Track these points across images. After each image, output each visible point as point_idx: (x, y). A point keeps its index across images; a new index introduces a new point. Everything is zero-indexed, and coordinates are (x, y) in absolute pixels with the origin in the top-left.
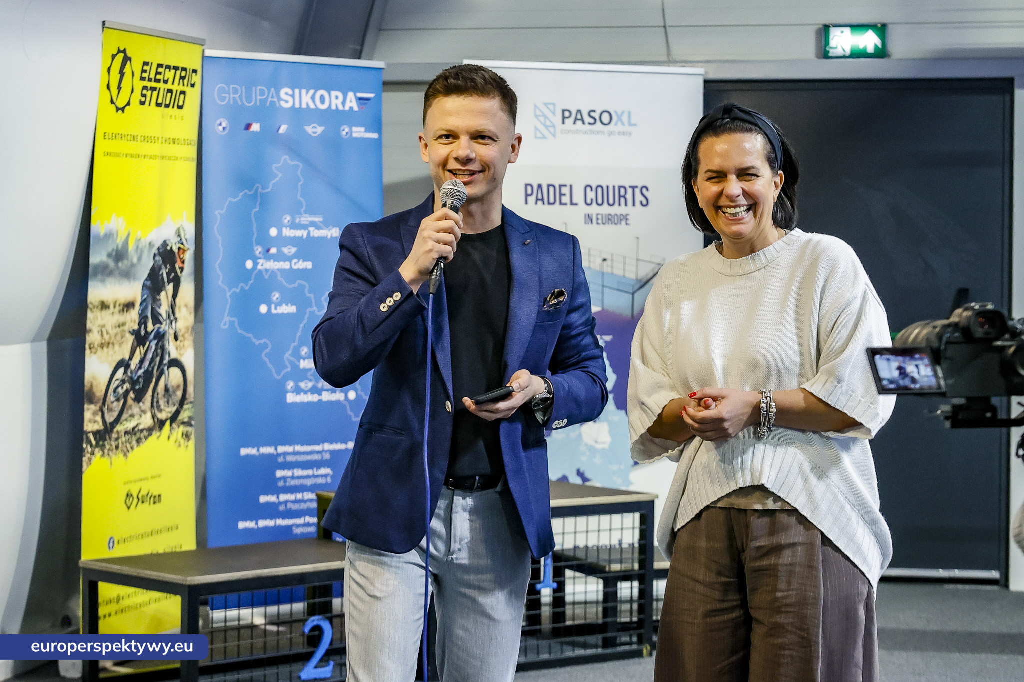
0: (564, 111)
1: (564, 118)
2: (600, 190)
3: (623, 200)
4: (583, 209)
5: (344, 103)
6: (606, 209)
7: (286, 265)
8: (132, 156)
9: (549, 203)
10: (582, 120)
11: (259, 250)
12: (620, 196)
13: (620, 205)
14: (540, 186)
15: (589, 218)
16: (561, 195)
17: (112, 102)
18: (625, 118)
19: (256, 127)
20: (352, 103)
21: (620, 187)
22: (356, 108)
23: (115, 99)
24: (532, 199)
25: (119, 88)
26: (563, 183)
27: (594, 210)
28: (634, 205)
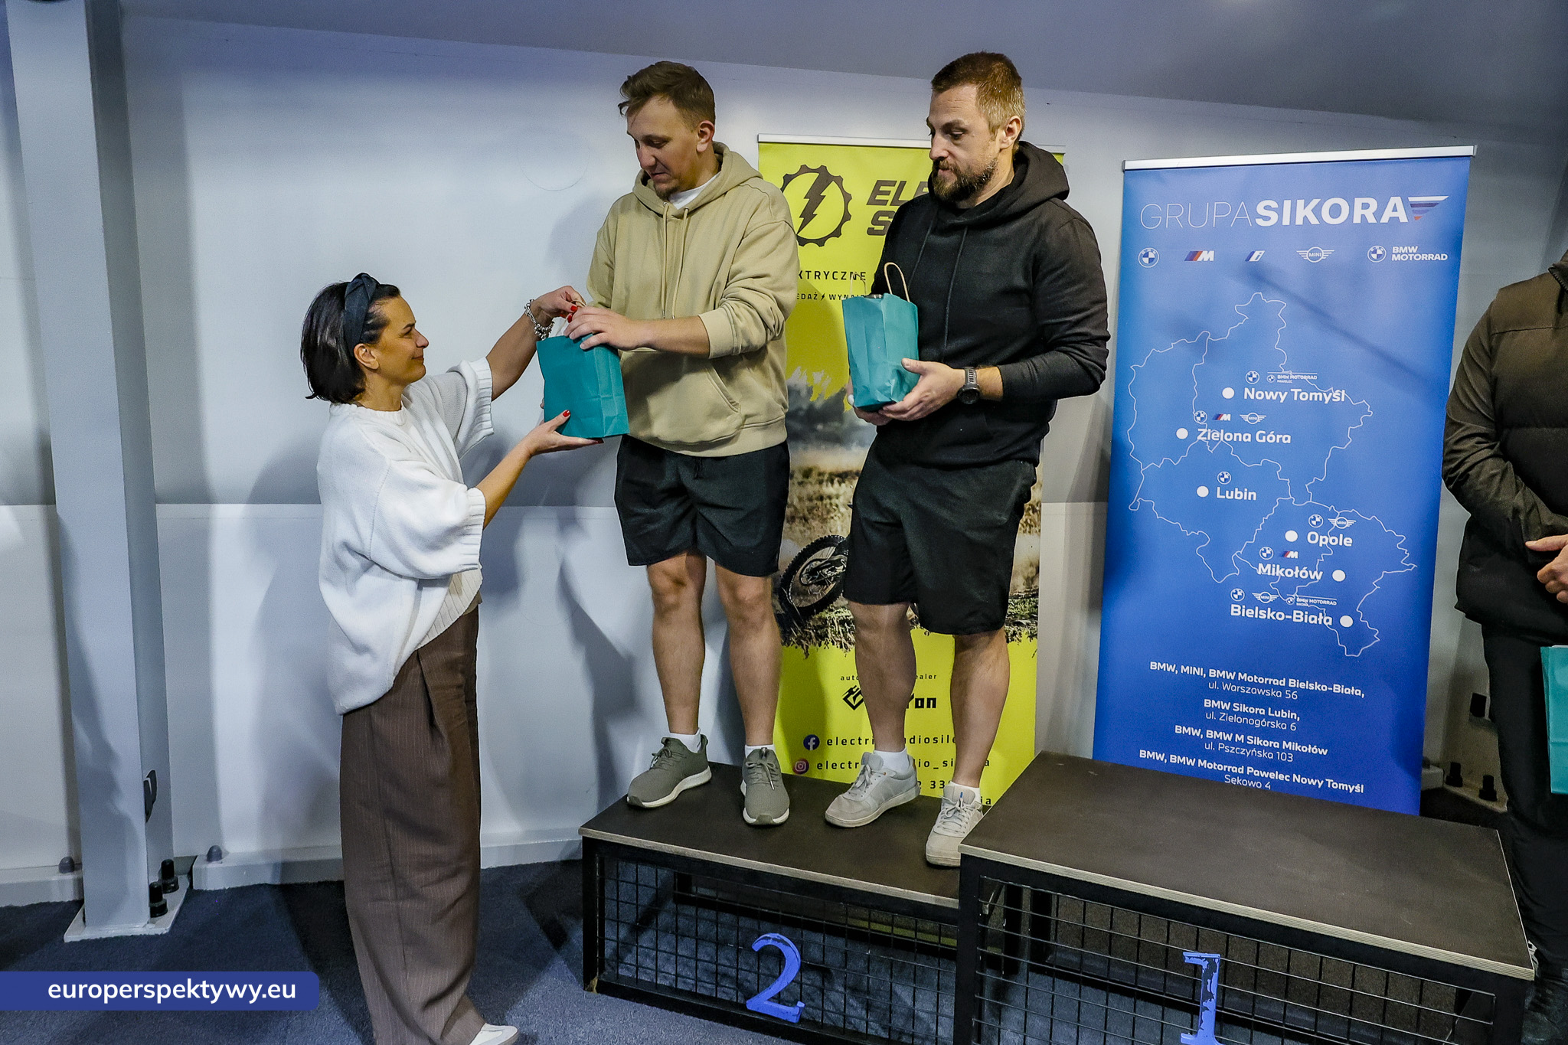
5: (1378, 214)
7: (1247, 438)
11: (1200, 416)
19: (1207, 256)
20: (1396, 209)
22: (1403, 219)
25: (806, 215)
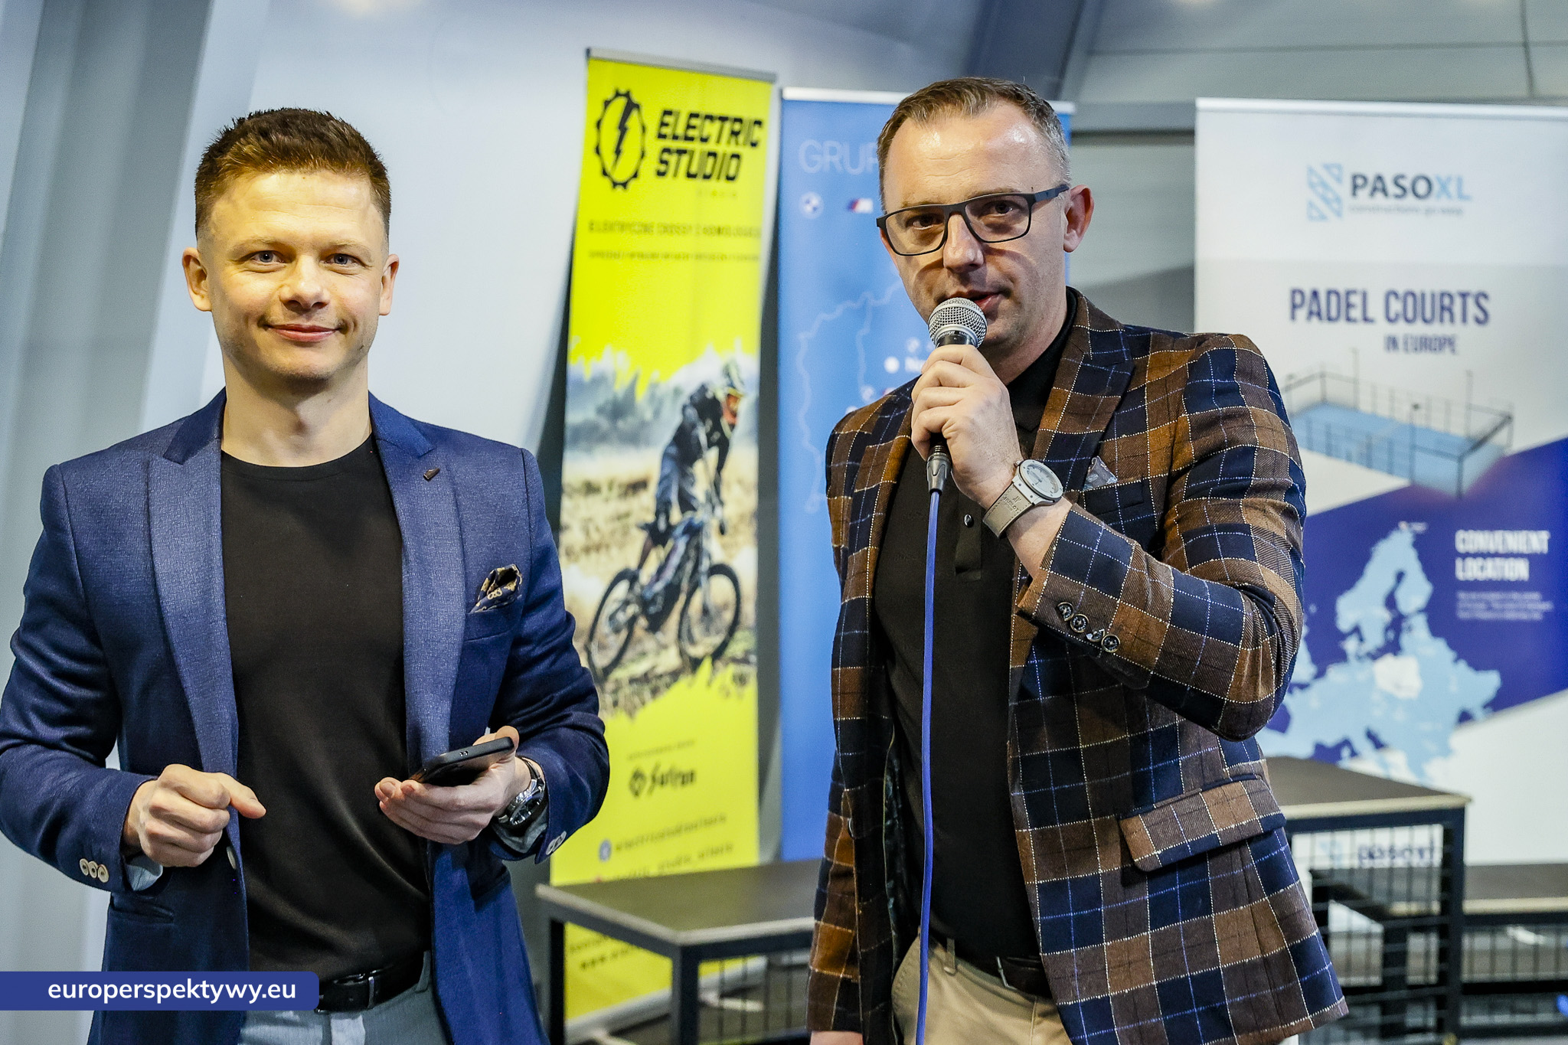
0: (1355, 177)
1: (1355, 187)
2: (1410, 300)
3: (1447, 315)
4: (1383, 328)
6: (1419, 329)
8: (642, 256)
9: (1330, 319)
10: (1384, 191)
12: (1443, 308)
13: (1442, 320)
14: (1315, 294)
15: (1392, 343)
16: (1349, 306)
17: (605, 173)
18: (1452, 188)
19: (866, 205)
21: (1443, 295)
23: (609, 169)
24: (1302, 313)
25: (618, 152)
26: (1351, 286)
27: (1401, 329)
28: (1464, 320)
